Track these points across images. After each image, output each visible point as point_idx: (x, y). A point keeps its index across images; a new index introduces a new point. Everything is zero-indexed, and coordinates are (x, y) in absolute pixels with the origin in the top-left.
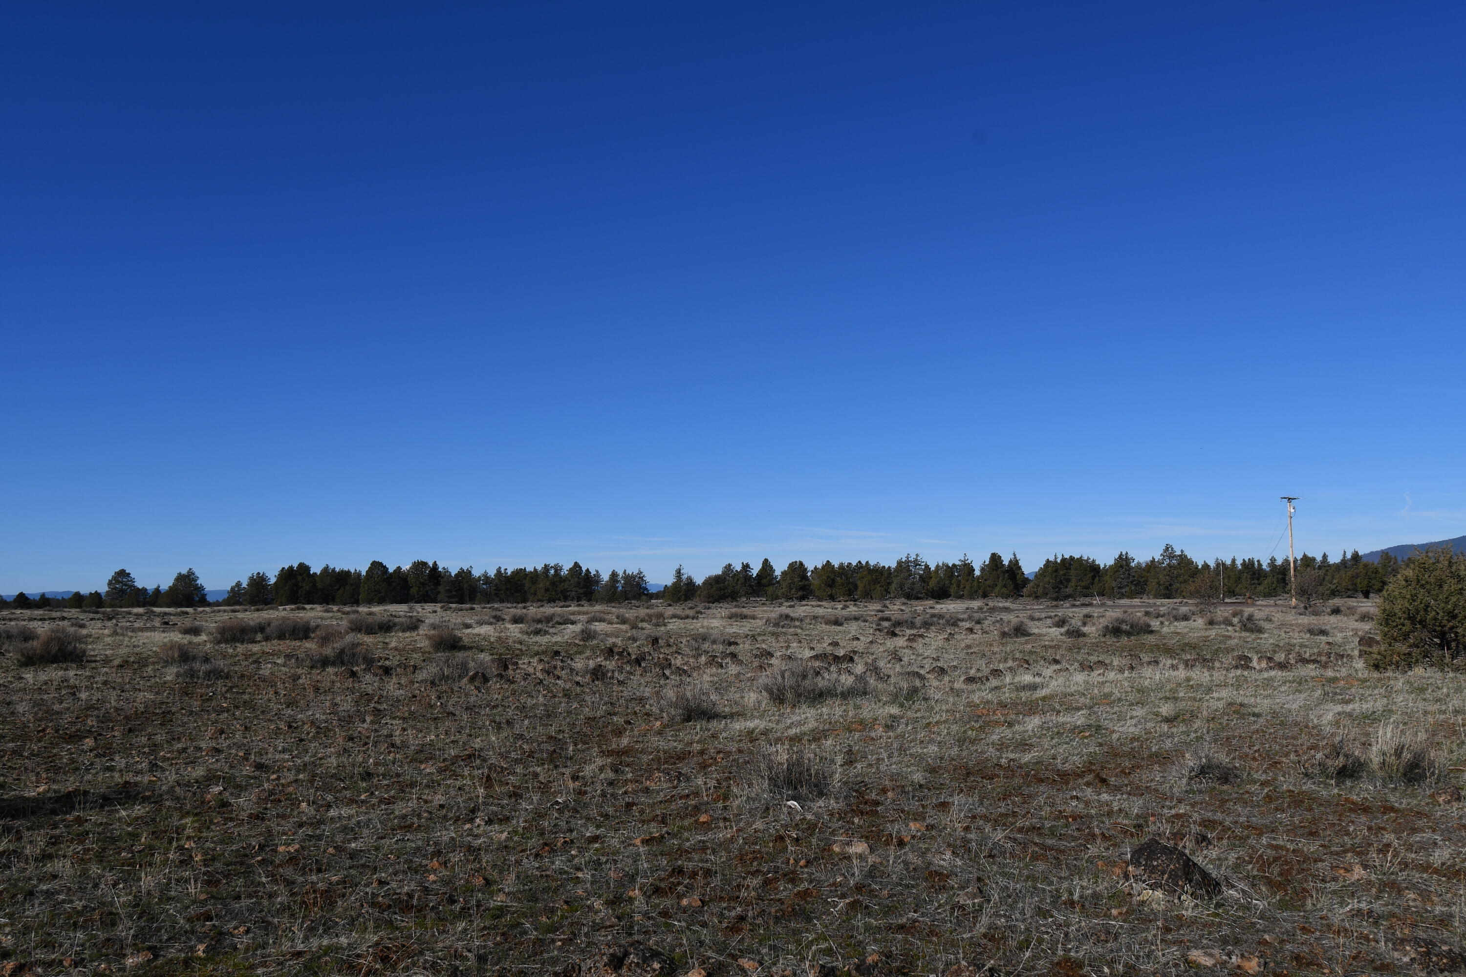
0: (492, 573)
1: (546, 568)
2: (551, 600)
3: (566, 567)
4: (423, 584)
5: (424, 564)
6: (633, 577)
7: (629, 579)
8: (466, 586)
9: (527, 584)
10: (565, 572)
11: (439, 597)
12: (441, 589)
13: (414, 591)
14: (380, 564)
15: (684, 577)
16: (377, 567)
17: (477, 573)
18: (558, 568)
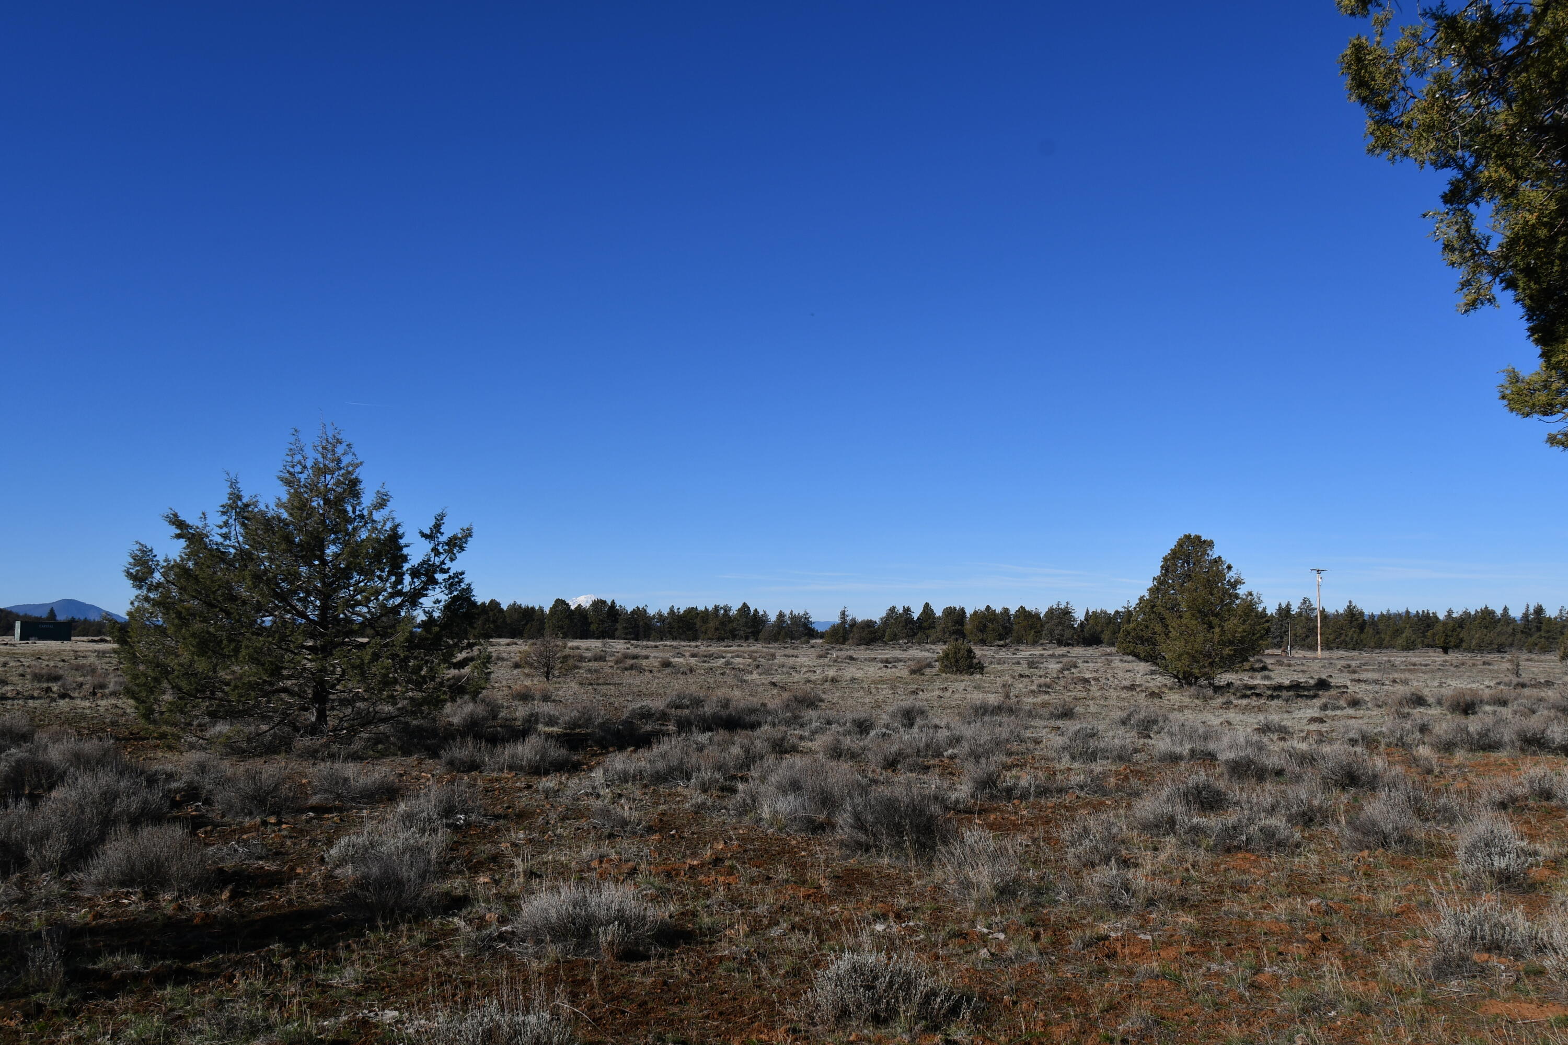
0: (665, 612)
1: (716, 609)
2: (721, 639)
3: (735, 607)
4: (602, 621)
5: (604, 602)
6: (799, 617)
7: (795, 619)
8: (641, 623)
9: (698, 623)
10: (734, 612)
11: (617, 634)
12: (619, 626)
13: (593, 627)
14: (563, 602)
15: (849, 619)
16: (560, 604)
17: (651, 611)
18: (727, 609)
